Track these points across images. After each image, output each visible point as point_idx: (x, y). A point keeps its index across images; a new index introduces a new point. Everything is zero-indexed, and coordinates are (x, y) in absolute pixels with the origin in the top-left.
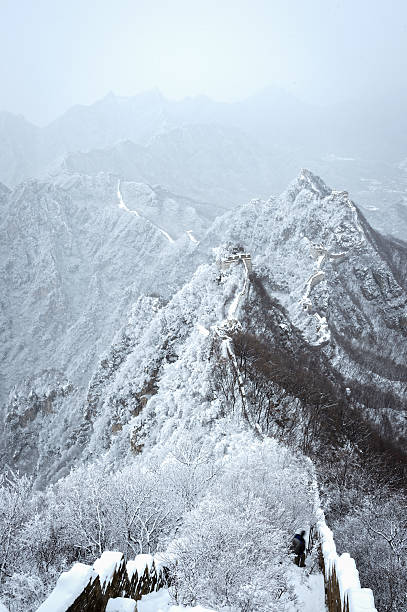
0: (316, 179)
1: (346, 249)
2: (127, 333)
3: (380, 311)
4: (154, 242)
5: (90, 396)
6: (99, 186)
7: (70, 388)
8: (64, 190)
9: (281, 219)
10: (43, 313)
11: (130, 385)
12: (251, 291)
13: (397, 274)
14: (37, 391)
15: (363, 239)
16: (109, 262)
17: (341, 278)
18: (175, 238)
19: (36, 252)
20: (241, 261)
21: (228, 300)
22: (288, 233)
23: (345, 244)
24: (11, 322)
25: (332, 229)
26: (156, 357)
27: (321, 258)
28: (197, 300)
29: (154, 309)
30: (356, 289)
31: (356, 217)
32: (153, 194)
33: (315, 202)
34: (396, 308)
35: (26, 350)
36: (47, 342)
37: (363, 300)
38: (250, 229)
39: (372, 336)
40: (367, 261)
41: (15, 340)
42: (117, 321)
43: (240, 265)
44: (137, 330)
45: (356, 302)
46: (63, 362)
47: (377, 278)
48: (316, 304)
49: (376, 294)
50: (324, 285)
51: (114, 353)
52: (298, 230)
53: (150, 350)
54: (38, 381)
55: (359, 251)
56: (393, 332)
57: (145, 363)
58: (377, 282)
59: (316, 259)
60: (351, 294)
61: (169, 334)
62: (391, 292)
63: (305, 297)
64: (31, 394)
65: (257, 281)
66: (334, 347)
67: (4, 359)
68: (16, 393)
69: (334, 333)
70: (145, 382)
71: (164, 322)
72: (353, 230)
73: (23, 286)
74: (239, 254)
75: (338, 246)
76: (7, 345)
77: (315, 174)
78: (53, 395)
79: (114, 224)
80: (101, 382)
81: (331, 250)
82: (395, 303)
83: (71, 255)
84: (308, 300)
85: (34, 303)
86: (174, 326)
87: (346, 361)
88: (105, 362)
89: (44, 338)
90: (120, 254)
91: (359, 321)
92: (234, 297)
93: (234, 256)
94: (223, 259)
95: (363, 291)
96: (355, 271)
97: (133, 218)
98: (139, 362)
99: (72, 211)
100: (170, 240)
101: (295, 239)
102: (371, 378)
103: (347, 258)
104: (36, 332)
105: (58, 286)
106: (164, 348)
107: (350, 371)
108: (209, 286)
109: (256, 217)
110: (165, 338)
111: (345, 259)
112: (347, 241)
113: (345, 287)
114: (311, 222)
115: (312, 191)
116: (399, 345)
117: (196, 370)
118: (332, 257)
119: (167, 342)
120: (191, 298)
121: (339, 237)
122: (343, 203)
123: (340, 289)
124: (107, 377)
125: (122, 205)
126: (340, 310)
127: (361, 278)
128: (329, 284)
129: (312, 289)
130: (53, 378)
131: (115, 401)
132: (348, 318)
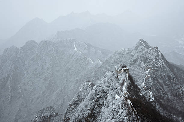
0: (145, 42)
1: (157, 67)
2: (79, 94)
3: (171, 90)
4: (86, 62)
5: (65, 117)
6: (68, 43)
7: (57, 114)
8: (56, 44)
9: (133, 56)
10: (46, 86)
11: (83, 114)
12: (129, 82)
13: (176, 77)
14: (45, 114)
15: (164, 64)
16: (70, 69)
17: (156, 77)
18: (93, 61)
19: (45, 65)
20: (125, 71)
21: (122, 85)
22: (135, 61)
23: (157, 65)
24: (35, 89)
25: (152, 60)
26: (93, 104)
27: (149, 70)
28: (109, 84)
29: (89, 86)
30: (161, 81)
31: (161, 56)
32: (86, 46)
33: (145, 50)
34: (177, 89)
35: (40, 99)
36: (47, 96)
37: (164, 86)
38: (121, 59)
39: (168, 99)
40: (165, 72)
41: (36, 95)
42: (72, 90)
43: (125, 72)
44: (83, 93)
45: (162, 86)
46: (52, 104)
47: (169, 78)
48: (147, 87)
49: (169, 83)
50: (150, 80)
51: (74, 102)
52: (139, 60)
53: (91, 102)
54: (45, 111)
55: (162, 68)
56: (176, 98)
57: (89, 106)
58: (169, 79)
59: (147, 70)
60: (160, 83)
61: (98, 96)
62: (174, 83)
63: (143, 84)
64: (42, 116)
65: (130, 78)
66: (156, 103)
67: (32, 102)
68: (37, 115)
69: (155, 98)
70: (89, 114)
71: (96, 92)
72: (160, 60)
73: (40, 76)
74: (124, 68)
75: (154, 66)
76: (33, 97)
77: (145, 41)
78: (51, 116)
79: (73, 55)
80: (69, 112)
81: (152, 67)
82: (176, 87)
83: (57, 66)
84: (144, 85)
85: (43, 82)
86: (100, 93)
87: (161, 109)
88: (71, 105)
89: (46, 95)
90: (74, 66)
91: (163, 94)
92: (124, 84)
93: (122, 69)
94: (119, 70)
95: (164, 82)
96: (161, 75)
97: (79, 54)
98: (87, 106)
99: (58, 51)
100: (92, 62)
101: (138, 63)
102: (170, 115)
103: (158, 70)
104: (44, 92)
105: (52, 77)
106: (96, 101)
107: (162, 113)
108: (114, 79)
109: (123, 55)
110: (96, 97)
111: (157, 71)
112: (158, 64)
113: (157, 81)
114: (144, 57)
115: (144, 46)
116: (178, 103)
117: (120, 112)
118: (152, 70)
119: (97, 99)
120: (106, 83)
121: (155, 63)
122: (156, 51)
123: (156, 81)
124: (71, 111)
125: (76, 49)
126: (156, 89)
127: (163, 78)
128: (152, 79)
129: (146, 81)
130: (51, 110)
131: (77, 120)
132: (159, 92)
